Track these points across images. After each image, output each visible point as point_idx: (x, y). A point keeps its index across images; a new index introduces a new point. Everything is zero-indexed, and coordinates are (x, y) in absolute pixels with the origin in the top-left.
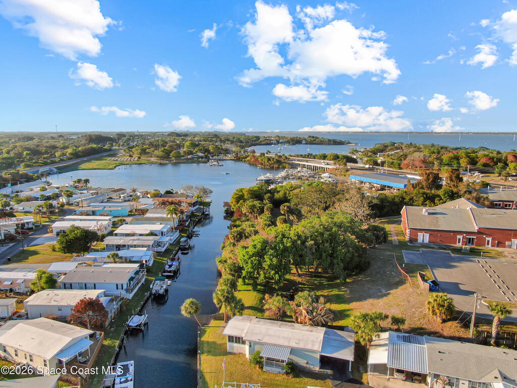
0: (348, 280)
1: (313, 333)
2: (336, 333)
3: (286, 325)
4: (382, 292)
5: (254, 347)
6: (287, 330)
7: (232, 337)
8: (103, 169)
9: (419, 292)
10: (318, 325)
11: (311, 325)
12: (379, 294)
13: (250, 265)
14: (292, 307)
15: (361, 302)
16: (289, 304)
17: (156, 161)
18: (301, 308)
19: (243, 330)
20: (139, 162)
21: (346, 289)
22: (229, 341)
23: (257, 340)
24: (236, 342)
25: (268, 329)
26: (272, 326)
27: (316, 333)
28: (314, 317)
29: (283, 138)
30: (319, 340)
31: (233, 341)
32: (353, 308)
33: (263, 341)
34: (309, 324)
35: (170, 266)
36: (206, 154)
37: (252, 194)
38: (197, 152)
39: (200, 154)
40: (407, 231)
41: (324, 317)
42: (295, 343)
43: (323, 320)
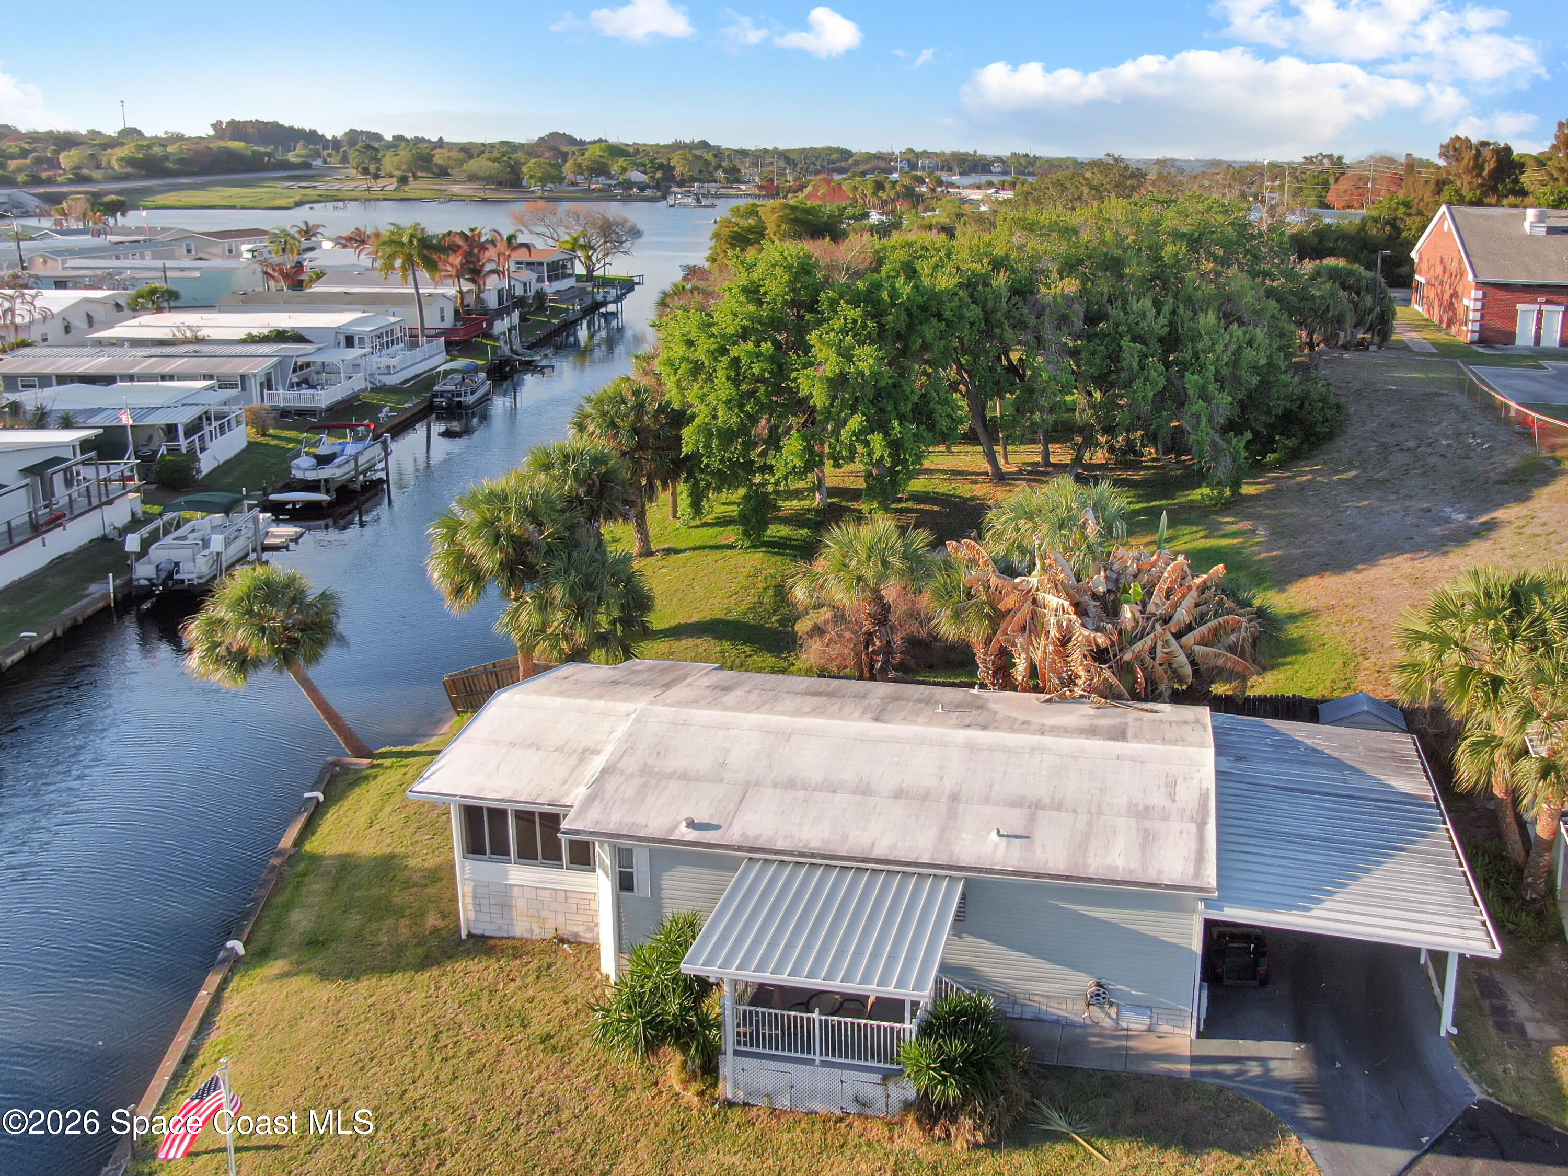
0: (1247, 489)
1: (1131, 747)
2: (1292, 743)
3: (928, 701)
4: (1448, 520)
5: (656, 889)
6: (936, 731)
7: (498, 815)
8: (243, 208)
10: (1151, 694)
11: (1109, 694)
12: (1439, 531)
13: (723, 389)
14: (965, 577)
15: (1350, 574)
16: (948, 565)
17: (469, 192)
18: (1033, 580)
19: (587, 753)
20: (401, 195)
21: (1246, 525)
22: (474, 847)
23: (685, 833)
24: (527, 854)
25: (785, 736)
26: (815, 711)
27: (1158, 747)
28: (1126, 639)
30: (1187, 796)
31: (500, 850)
32: (1313, 604)
33: (734, 834)
34: (1091, 689)
35: (323, 460)
36: (659, 175)
37: (796, 221)
38: (624, 170)
39: (636, 176)
40: (1466, 302)
41: (1189, 639)
42: (994, 836)
43: (1182, 659)
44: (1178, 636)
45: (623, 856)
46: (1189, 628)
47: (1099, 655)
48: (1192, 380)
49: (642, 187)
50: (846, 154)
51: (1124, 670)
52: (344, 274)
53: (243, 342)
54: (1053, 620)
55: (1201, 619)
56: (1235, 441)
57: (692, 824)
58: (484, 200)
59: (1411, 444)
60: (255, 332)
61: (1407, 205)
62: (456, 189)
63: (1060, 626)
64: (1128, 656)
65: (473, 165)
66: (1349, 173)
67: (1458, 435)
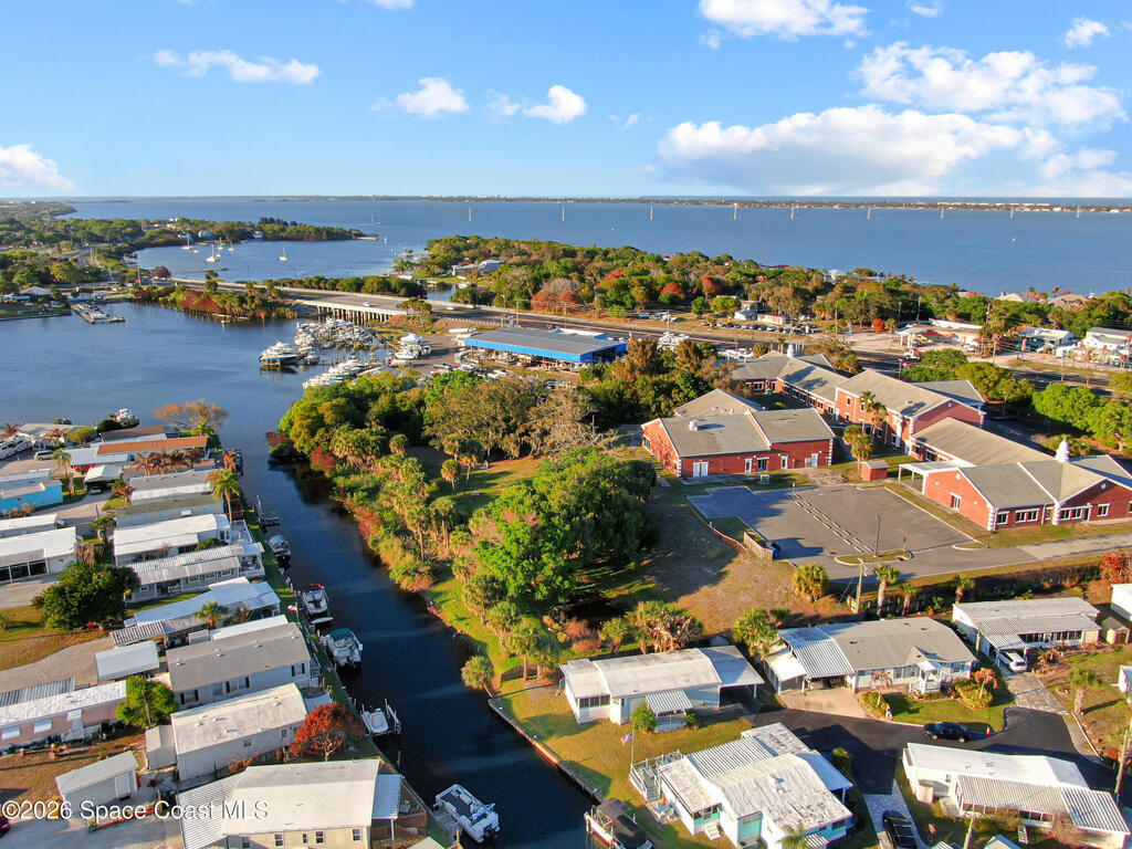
0: (644, 563)
1: (695, 660)
5: (629, 703)
7: (586, 699)
9: (761, 564)
11: (678, 649)
18: (659, 628)
19: (598, 684)
22: (581, 707)
23: (633, 693)
24: (592, 705)
27: (699, 660)
28: (679, 637)
29: (204, 224)
31: (587, 706)
34: (674, 649)
35: (316, 604)
40: (676, 464)
47: (675, 642)
59: (684, 541)
67: (698, 537)
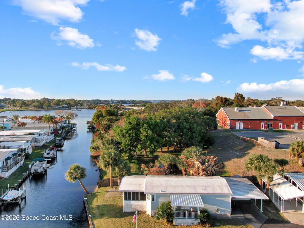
4: (236, 154)
5: (157, 200)
7: (129, 193)
11: (205, 175)
17: (34, 109)
18: (193, 160)
20: (21, 110)
22: (126, 199)
24: (134, 199)
30: (225, 184)
31: (130, 199)
33: (168, 192)
34: (203, 174)
35: (48, 154)
36: (69, 105)
37: (108, 113)
38: (62, 104)
39: (65, 105)
40: (227, 122)
41: (214, 167)
42: (202, 190)
43: (213, 170)
44: (212, 167)
45: (153, 196)
46: (214, 166)
47: (203, 170)
48: (194, 135)
49: (66, 107)
50: (100, 101)
51: (207, 172)
52: (30, 124)
53: (24, 135)
54: (197, 165)
55: (215, 165)
56: (201, 144)
57: (162, 191)
58: (37, 110)
59: (227, 144)
60: (26, 133)
61: (212, 107)
62: (30, 108)
63: (198, 166)
64: (207, 170)
65: (34, 104)
66: (196, 102)
67: (233, 142)
